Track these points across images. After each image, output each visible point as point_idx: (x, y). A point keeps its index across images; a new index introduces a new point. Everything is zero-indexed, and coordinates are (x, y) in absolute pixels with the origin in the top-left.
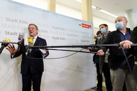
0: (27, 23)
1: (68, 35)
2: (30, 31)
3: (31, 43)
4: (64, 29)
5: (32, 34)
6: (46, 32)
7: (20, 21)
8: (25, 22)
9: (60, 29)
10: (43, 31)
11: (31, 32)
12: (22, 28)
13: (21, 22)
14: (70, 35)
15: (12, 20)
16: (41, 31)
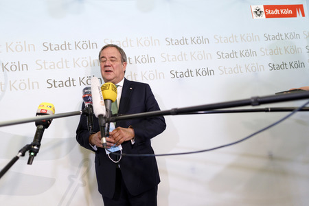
0: (94, 45)
1: (221, 56)
2: (106, 66)
3: (112, 101)
4: (203, 41)
5: (111, 76)
6: (149, 59)
7: (76, 45)
8: (90, 45)
9: (192, 41)
10: (140, 59)
11: (106, 71)
12: (85, 64)
13: (80, 45)
14: (228, 56)
15: (58, 48)
16: (136, 60)
